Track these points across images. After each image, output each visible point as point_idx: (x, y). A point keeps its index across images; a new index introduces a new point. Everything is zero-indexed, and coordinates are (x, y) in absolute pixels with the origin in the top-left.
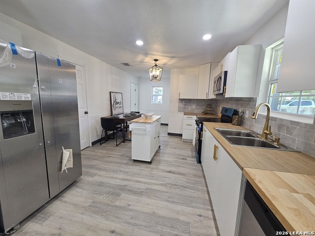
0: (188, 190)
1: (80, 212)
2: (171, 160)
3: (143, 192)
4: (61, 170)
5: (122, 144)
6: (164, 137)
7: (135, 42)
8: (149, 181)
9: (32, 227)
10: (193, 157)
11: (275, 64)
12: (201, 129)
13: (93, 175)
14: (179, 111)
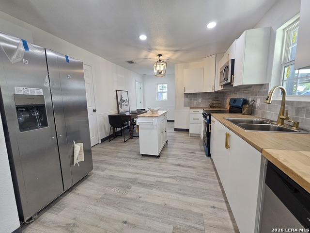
0: (199, 182)
1: (93, 203)
2: (180, 153)
3: (152, 184)
4: (73, 164)
5: (130, 140)
6: (171, 132)
7: (139, 36)
8: (158, 174)
9: (48, 216)
10: (202, 151)
11: (288, 46)
12: (210, 121)
13: (103, 170)
14: (185, 106)
